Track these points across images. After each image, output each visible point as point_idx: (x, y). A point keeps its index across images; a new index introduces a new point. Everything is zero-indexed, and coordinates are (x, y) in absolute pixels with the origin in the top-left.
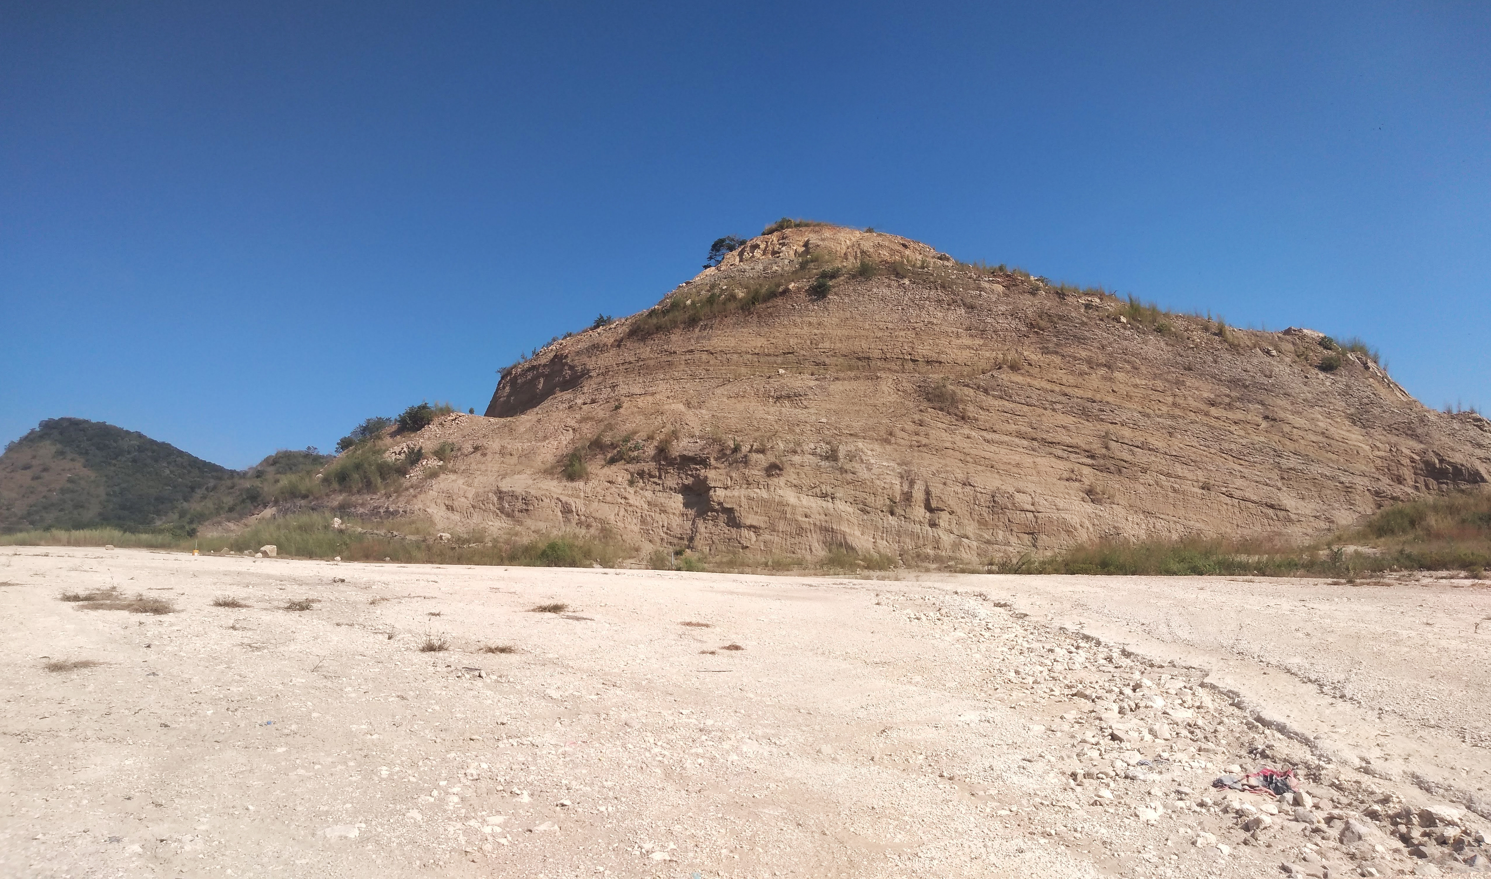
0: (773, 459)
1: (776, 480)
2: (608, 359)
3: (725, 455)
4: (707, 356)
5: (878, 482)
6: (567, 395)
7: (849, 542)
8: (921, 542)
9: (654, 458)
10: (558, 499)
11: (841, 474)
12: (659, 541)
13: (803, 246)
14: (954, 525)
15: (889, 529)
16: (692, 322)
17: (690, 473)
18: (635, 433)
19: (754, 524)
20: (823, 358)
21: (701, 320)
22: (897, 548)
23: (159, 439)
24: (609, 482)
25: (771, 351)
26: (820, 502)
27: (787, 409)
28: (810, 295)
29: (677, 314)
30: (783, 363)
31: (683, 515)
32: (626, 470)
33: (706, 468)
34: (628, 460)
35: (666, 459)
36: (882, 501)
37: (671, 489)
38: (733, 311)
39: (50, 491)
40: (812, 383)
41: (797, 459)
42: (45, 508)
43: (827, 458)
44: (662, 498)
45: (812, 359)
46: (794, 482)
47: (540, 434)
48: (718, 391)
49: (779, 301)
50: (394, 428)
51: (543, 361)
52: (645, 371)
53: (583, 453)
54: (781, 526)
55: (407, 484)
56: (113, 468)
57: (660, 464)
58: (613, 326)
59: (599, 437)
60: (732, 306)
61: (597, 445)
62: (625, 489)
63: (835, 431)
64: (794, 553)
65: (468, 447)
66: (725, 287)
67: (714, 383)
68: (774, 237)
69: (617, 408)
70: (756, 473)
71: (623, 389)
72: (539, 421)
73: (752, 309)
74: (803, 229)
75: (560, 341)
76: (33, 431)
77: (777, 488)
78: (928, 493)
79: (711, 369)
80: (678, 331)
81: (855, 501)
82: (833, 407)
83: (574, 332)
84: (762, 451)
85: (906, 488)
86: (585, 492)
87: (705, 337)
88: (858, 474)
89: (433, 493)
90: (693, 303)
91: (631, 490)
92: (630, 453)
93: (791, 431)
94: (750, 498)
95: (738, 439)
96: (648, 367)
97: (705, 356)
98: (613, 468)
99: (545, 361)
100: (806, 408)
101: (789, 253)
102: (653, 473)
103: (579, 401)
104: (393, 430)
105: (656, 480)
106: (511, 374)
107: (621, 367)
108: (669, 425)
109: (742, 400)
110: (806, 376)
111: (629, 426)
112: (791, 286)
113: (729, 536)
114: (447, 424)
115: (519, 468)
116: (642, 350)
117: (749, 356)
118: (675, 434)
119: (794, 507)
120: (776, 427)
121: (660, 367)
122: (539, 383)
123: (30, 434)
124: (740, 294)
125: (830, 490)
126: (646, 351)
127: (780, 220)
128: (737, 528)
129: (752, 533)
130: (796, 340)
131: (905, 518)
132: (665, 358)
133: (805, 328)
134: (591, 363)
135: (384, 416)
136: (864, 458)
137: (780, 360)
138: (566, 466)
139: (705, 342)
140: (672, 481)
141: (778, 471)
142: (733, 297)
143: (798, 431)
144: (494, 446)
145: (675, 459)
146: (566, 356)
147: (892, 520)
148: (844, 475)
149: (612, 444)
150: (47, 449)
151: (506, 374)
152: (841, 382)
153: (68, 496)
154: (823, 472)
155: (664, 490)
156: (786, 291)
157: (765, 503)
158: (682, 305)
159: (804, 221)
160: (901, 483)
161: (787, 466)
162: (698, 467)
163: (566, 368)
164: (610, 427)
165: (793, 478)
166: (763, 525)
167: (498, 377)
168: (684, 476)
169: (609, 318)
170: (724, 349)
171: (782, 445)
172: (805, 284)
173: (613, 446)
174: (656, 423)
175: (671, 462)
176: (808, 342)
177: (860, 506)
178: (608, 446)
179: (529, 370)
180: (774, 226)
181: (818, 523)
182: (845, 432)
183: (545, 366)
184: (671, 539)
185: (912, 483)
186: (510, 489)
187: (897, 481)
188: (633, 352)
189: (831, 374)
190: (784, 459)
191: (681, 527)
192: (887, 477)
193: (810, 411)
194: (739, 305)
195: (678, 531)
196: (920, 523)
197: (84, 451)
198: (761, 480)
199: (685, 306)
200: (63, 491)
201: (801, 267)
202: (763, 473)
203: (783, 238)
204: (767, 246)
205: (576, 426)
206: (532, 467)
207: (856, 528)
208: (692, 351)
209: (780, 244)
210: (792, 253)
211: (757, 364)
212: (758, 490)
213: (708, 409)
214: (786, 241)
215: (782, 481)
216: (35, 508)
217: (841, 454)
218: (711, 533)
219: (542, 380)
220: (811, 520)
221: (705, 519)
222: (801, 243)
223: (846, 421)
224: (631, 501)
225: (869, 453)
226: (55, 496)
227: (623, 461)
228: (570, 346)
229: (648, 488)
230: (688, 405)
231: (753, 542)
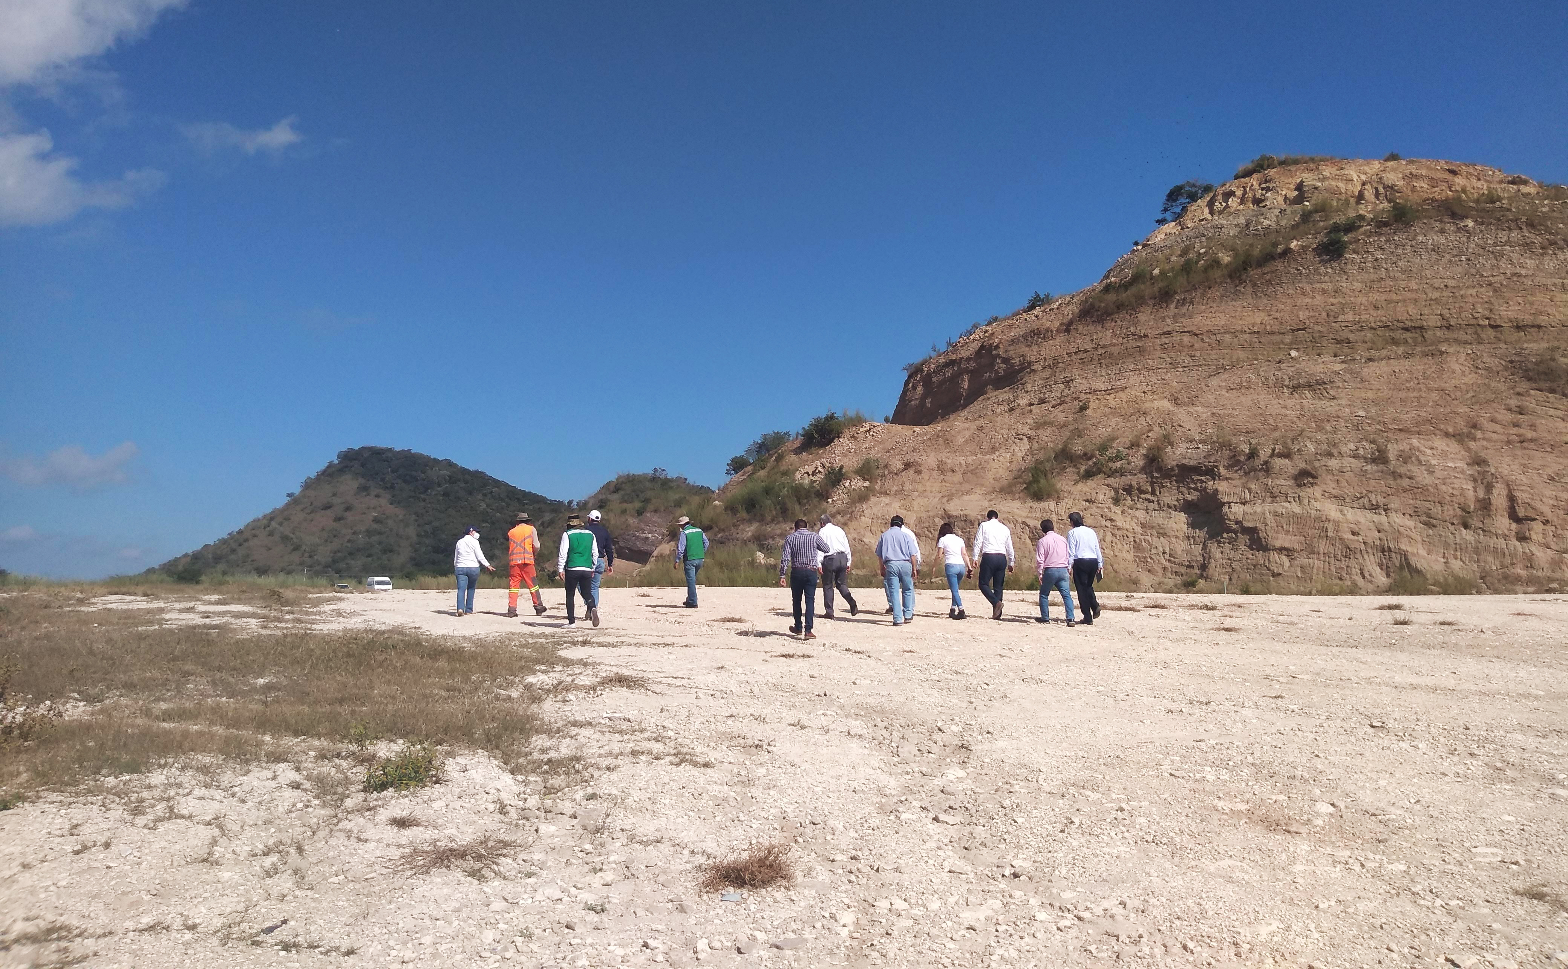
0: (1303, 465)
1: (1310, 490)
2: (1054, 347)
3: (1238, 462)
4: (1189, 339)
5: (1444, 488)
6: (1004, 394)
7: (1413, 563)
8: (1508, 560)
9: (1143, 470)
10: (1024, 523)
11: (1395, 479)
12: (1160, 571)
13: (1296, 189)
14: (1550, 538)
15: (1464, 546)
16: (1165, 297)
17: (1193, 486)
18: (1113, 439)
19: (1286, 545)
20: (1346, 334)
21: (1175, 293)
22: (1476, 569)
23: (472, 468)
24: (1087, 501)
25: (1276, 328)
26: (1370, 515)
27: (1308, 400)
28: (1320, 255)
29: (1142, 287)
30: (1292, 343)
31: (1188, 537)
32: (1108, 485)
33: (1214, 479)
34: (1109, 473)
35: (1159, 469)
36: (1451, 512)
37: (1169, 507)
38: (1218, 280)
39: (354, 533)
40: (1338, 367)
41: (1333, 463)
42: (351, 554)
43: (1374, 461)
44: (1158, 518)
45: (1331, 336)
46: (1334, 492)
47: (986, 445)
48: (1214, 382)
49: (1279, 265)
50: (797, 444)
51: (965, 353)
52: (1108, 360)
53: (1048, 466)
54: (1322, 546)
55: (832, 509)
56: (422, 504)
57: (1152, 477)
58: (1053, 306)
59: (1066, 445)
60: (1217, 274)
61: (1065, 456)
62: (1109, 508)
63: (1379, 427)
64: (1341, 579)
65: (896, 464)
66: (1203, 250)
67: (1204, 371)
68: (1254, 181)
69: (1083, 409)
70: (1283, 482)
71: (1081, 384)
72: (981, 428)
73: (1244, 277)
74: (1293, 168)
75: (984, 328)
76: (331, 465)
77: (1312, 501)
78: (1512, 499)
79: (1198, 354)
80: (1147, 309)
81: (1416, 513)
82: (1370, 395)
83: (1001, 316)
84: (1287, 455)
85: (1481, 494)
86: (1057, 514)
87: (1184, 315)
88: (1417, 479)
89: (865, 520)
90: (1163, 273)
91: (1118, 510)
92: (1110, 464)
93: (1320, 429)
94: (1276, 514)
95: (1254, 441)
96: (1111, 356)
97: (1186, 339)
98: (1091, 483)
99: (968, 353)
100: (1334, 398)
101: (1275, 200)
102: (1144, 488)
103: (1023, 402)
104: (795, 446)
105: (1149, 496)
106: (922, 371)
107: (1074, 357)
108: (1156, 428)
109: (1247, 392)
110: (1327, 358)
111: (1103, 432)
112: (1294, 244)
113: (1254, 562)
114: (861, 437)
115: (967, 487)
116: (1100, 335)
117: (1246, 336)
118: (1167, 439)
119: (1337, 523)
120: (1300, 425)
121: (1127, 354)
122: (963, 380)
123: (328, 467)
124: (1226, 258)
125: (1381, 500)
126: (1106, 335)
127: (1258, 157)
128: (1264, 551)
129: (1284, 558)
130: (1307, 313)
131: (1484, 531)
132: (1133, 344)
133: (1318, 297)
134: (1032, 354)
135: (782, 430)
136: (1422, 458)
137: (1288, 338)
138: (1029, 484)
139: (1186, 322)
140: (1169, 497)
141: (1310, 480)
142: (1217, 262)
143: (1328, 428)
144: (929, 461)
145: (1172, 469)
146: (997, 347)
147: (1467, 535)
148: (1399, 481)
149: (1085, 454)
150: (349, 484)
151: (915, 371)
152: (1376, 364)
153: (375, 538)
154: (1370, 479)
155: (1161, 509)
156: (1287, 251)
157: (1298, 519)
158: (1148, 276)
159: (1293, 156)
160: (1475, 488)
161: (1322, 472)
162: (1203, 478)
163: (999, 361)
164: (1078, 433)
165: (1331, 487)
166: (1297, 546)
167: (905, 376)
168: (1185, 491)
169: (1047, 296)
170: (1212, 329)
171: (1312, 447)
172: (1311, 241)
173: (1087, 456)
174: (1140, 427)
175: (1167, 474)
176: (1324, 314)
177: (1424, 518)
178: (1080, 457)
179: (946, 365)
180: (1250, 166)
181: (1370, 541)
182: (1390, 426)
183: (968, 359)
184: (1176, 568)
185: (1489, 488)
186: (962, 513)
187: (1469, 486)
188: (1088, 338)
189: (1361, 353)
190: (1317, 464)
191: (1188, 552)
192: (1455, 481)
193: (1340, 402)
194: (1225, 272)
195: (1185, 559)
196: (1505, 537)
197: (389, 485)
198: (1290, 492)
199: (1152, 277)
200: (369, 533)
201: (1303, 220)
202: (1291, 482)
203: (1266, 182)
204: (1245, 192)
205: (1032, 433)
206: (982, 485)
207: (1420, 546)
208: (1169, 333)
209: (1262, 189)
210: (1280, 199)
211: (1257, 345)
212: (1287, 504)
213: (1203, 405)
214: (1271, 185)
215: (1317, 491)
216: (339, 554)
217: (1392, 456)
218: (1229, 559)
219: (966, 378)
220: (1360, 538)
221: (1219, 542)
222: (1292, 186)
223: (1391, 412)
224: (1119, 524)
225: (1429, 452)
226: (361, 539)
227: (1102, 475)
228: (1000, 334)
229: (1139, 506)
230: (1175, 401)
231: (1286, 568)
